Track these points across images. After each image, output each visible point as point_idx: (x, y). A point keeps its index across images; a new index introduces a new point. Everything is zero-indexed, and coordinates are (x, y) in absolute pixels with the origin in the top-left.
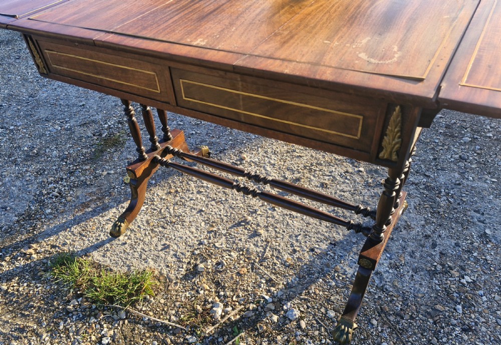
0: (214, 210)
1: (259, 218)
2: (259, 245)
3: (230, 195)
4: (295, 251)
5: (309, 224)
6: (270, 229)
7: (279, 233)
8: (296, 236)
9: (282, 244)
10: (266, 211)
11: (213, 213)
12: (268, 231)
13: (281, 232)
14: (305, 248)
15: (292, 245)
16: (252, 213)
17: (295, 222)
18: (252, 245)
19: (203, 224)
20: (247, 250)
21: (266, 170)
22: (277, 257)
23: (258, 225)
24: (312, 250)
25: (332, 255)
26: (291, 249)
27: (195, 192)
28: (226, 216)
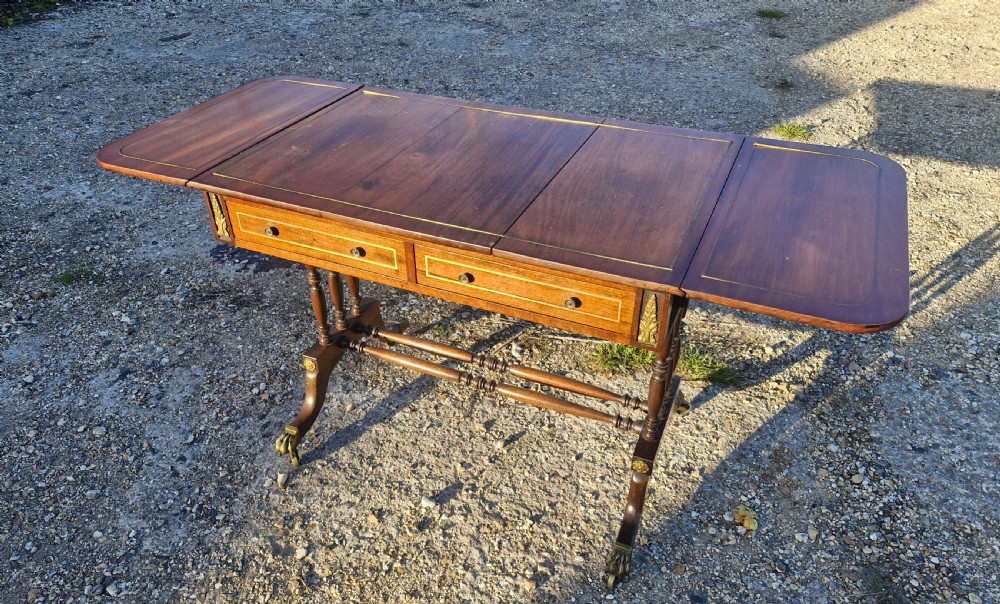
0: (557, 459)
1: (485, 449)
2: (480, 412)
3: (537, 489)
4: (436, 407)
5: (414, 444)
6: (466, 434)
7: (455, 429)
8: (432, 426)
9: (451, 415)
10: (474, 462)
11: (556, 454)
12: (471, 431)
13: (452, 430)
14: (423, 411)
15: (438, 414)
16: (496, 457)
17: (432, 445)
18: (490, 412)
19: (566, 437)
20: (494, 405)
21: (481, 551)
22: (457, 399)
23: (485, 439)
24: (414, 410)
25: (391, 407)
26: (440, 410)
27: (602, 493)
28: (535, 451)
